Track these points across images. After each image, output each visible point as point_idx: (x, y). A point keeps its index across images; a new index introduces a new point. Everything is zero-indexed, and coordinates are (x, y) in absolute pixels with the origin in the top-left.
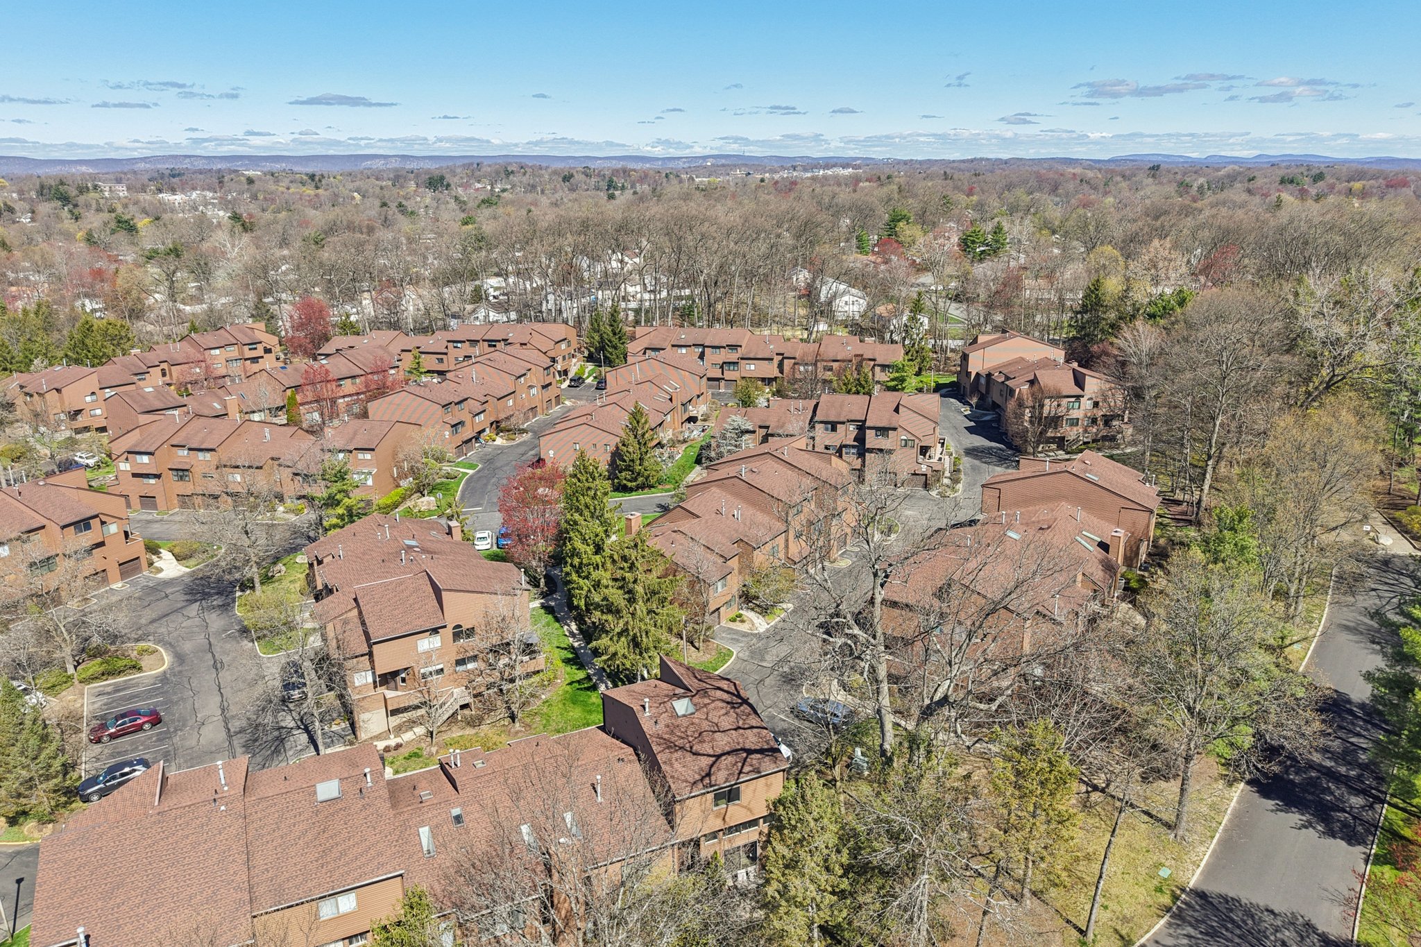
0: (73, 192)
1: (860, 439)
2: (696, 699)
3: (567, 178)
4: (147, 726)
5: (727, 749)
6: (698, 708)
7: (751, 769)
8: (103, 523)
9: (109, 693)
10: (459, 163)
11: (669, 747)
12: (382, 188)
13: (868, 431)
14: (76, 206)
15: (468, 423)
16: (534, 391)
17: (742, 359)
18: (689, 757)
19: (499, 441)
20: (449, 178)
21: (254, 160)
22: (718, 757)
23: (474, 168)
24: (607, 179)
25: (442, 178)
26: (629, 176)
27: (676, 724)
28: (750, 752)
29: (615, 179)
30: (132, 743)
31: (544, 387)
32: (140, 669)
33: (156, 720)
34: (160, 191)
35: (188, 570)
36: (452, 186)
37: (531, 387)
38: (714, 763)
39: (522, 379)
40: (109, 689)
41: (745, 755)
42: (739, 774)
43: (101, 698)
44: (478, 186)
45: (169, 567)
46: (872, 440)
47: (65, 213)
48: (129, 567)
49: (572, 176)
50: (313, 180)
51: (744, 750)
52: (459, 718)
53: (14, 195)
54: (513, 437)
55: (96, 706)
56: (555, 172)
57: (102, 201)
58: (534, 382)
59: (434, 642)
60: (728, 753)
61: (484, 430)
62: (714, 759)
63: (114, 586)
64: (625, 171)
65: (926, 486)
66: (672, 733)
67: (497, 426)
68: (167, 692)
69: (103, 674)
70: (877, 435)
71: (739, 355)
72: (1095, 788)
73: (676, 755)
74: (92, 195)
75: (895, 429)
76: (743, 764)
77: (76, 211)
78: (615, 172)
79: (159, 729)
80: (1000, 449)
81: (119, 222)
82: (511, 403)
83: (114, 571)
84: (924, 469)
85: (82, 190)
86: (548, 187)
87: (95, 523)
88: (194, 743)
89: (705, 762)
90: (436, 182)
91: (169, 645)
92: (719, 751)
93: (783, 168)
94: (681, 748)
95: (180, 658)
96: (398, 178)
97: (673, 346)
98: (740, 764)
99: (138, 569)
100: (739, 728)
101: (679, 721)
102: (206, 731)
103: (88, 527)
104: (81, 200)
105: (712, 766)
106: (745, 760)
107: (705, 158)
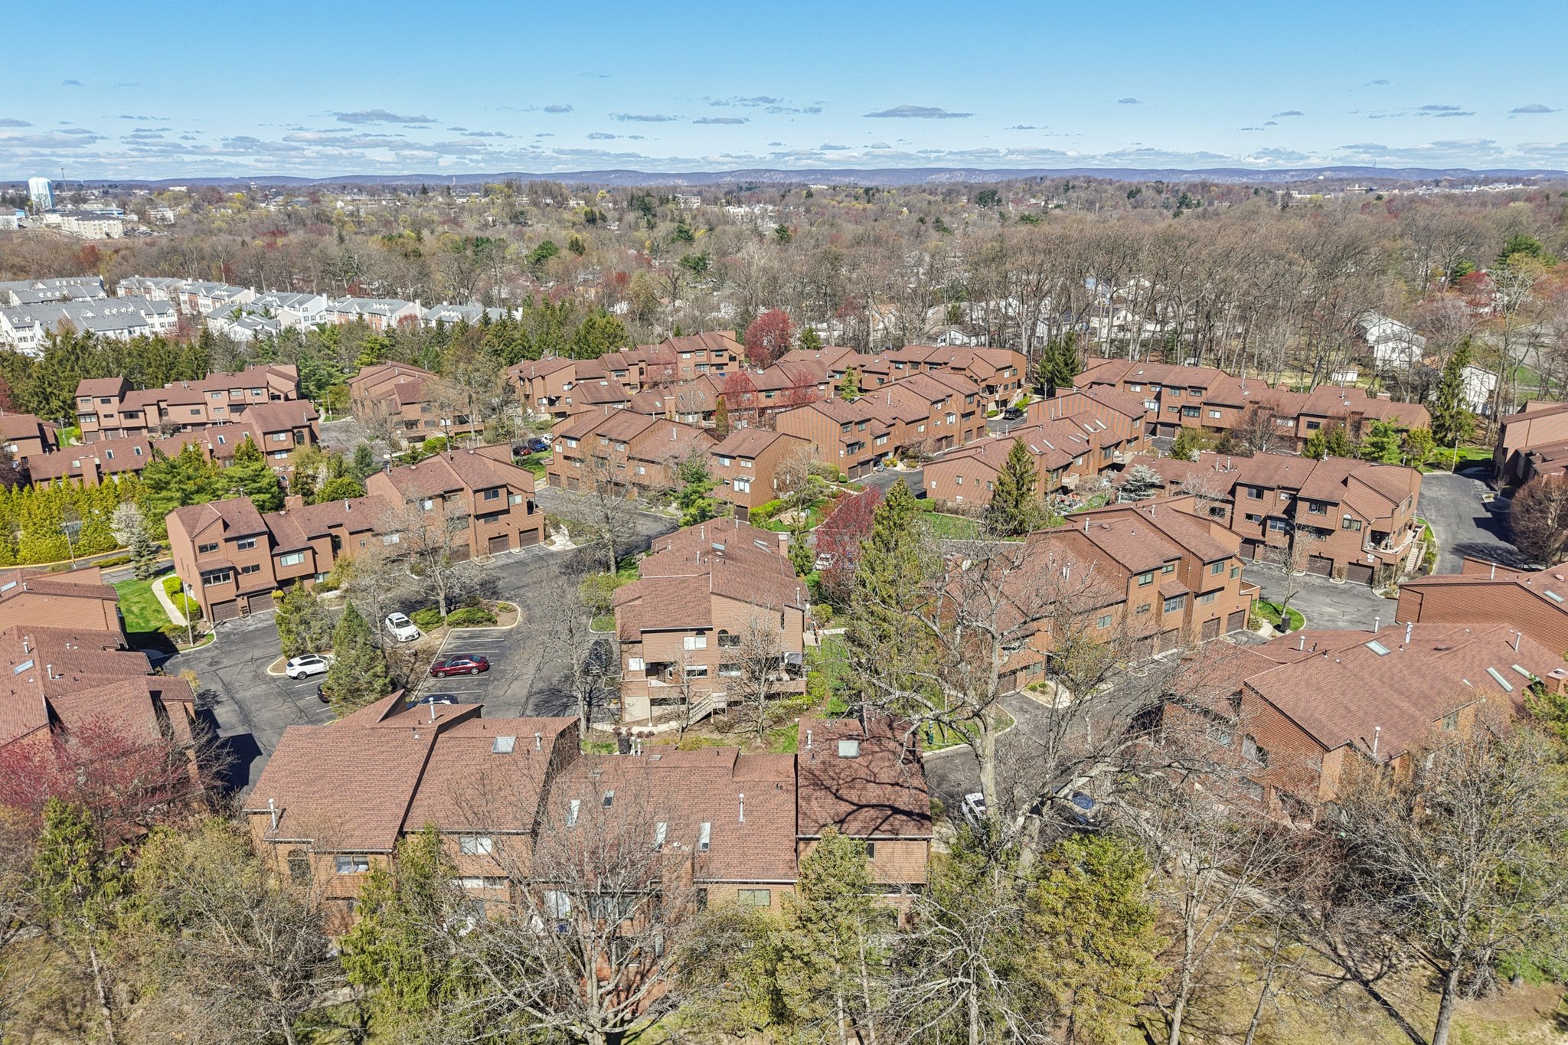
0: (655, 202)
1: (1290, 511)
2: (865, 744)
3: (1132, 194)
4: (475, 671)
5: (874, 802)
6: (862, 753)
7: (890, 828)
8: (509, 493)
9: (464, 638)
10: (1022, 177)
11: (813, 784)
12: (929, 203)
13: (1300, 503)
14: (655, 216)
15: (868, 444)
16: (952, 419)
17: (1205, 404)
18: (831, 799)
19: (901, 467)
20: (1002, 194)
21: (825, 174)
22: (861, 807)
23: (1033, 182)
24: (1180, 194)
25: (994, 193)
26: (1209, 191)
27: (833, 763)
28: (896, 811)
29: (1189, 195)
30: (459, 682)
31: (963, 416)
32: (495, 623)
33: (484, 667)
34: (729, 203)
35: (575, 547)
36: (1004, 202)
37: (949, 414)
38: (854, 811)
39: (939, 405)
40: (466, 635)
41: (889, 812)
42: (874, 830)
43: (457, 641)
44: (1033, 201)
45: (561, 542)
46: (1304, 515)
47: (643, 223)
48: (528, 535)
49: (1139, 191)
50: (867, 194)
51: (891, 807)
52: (712, 721)
53: (611, 205)
54: (913, 464)
55: (451, 647)
56: (1121, 188)
57: (676, 212)
58: (954, 410)
59: (701, 642)
60: (873, 806)
61: (886, 454)
62: (855, 808)
63: (513, 551)
64: (1205, 187)
65: (1371, 581)
66: (825, 771)
67: (902, 452)
68: (505, 647)
69: (465, 621)
70: (1311, 509)
71: (1203, 399)
72: (1357, 977)
73: (818, 793)
74: (671, 206)
75: (1336, 505)
76: (884, 821)
77: (652, 221)
78: (1193, 187)
79: (484, 676)
80: (1509, 552)
81: (680, 232)
82: (922, 428)
83: (514, 537)
84: (1370, 559)
85: (664, 201)
86: (1109, 203)
87: (502, 492)
88: (502, 693)
89: (845, 808)
90: (986, 197)
91: (527, 607)
92: (864, 802)
93: (1421, 183)
94: (826, 788)
95: (529, 619)
96: (951, 193)
97: (1126, 382)
98: (880, 821)
99: (535, 540)
100: (898, 784)
101: (837, 761)
102: (515, 685)
103: (496, 495)
104: (659, 210)
105: (850, 814)
106: (888, 818)
107: (1320, 171)
